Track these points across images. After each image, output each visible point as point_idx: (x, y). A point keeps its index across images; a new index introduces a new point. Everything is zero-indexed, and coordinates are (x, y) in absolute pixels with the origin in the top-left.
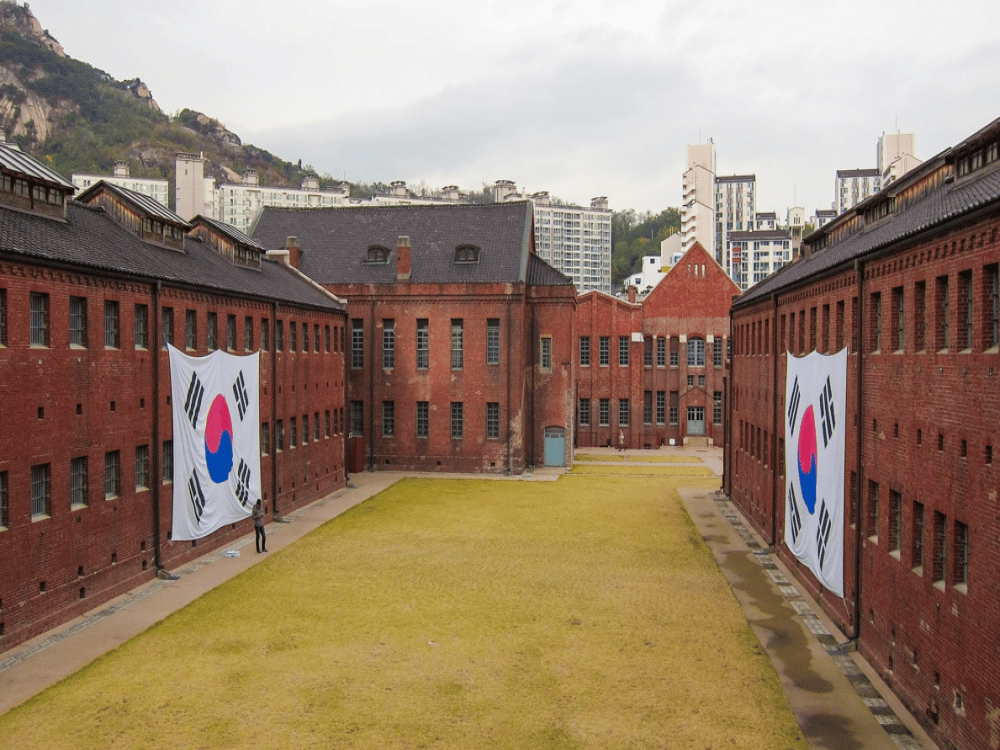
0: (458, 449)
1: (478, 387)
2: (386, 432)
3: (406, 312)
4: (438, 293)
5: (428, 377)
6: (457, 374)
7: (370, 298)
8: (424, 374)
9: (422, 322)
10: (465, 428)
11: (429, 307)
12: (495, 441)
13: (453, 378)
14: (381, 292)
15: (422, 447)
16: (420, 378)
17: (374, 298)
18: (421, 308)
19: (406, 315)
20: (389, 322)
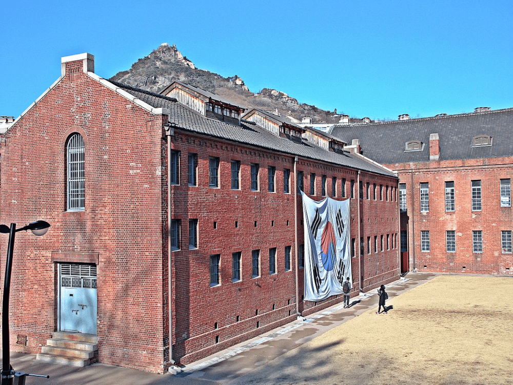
0: (479, 259)
1: (494, 221)
2: (424, 249)
3: (437, 178)
4: (461, 165)
5: (454, 216)
6: (476, 213)
7: (411, 171)
8: (451, 214)
9: (449, 184)
10: (483, 246)
11: (455, 174)
12: (508, 254)
13: (474, 216)
14: (418, 167)
15: (452, 258)
16: (448, 217)
17: (413, 171)
18: (448, 175)
19: (437, 180)
20: (425, 184)
